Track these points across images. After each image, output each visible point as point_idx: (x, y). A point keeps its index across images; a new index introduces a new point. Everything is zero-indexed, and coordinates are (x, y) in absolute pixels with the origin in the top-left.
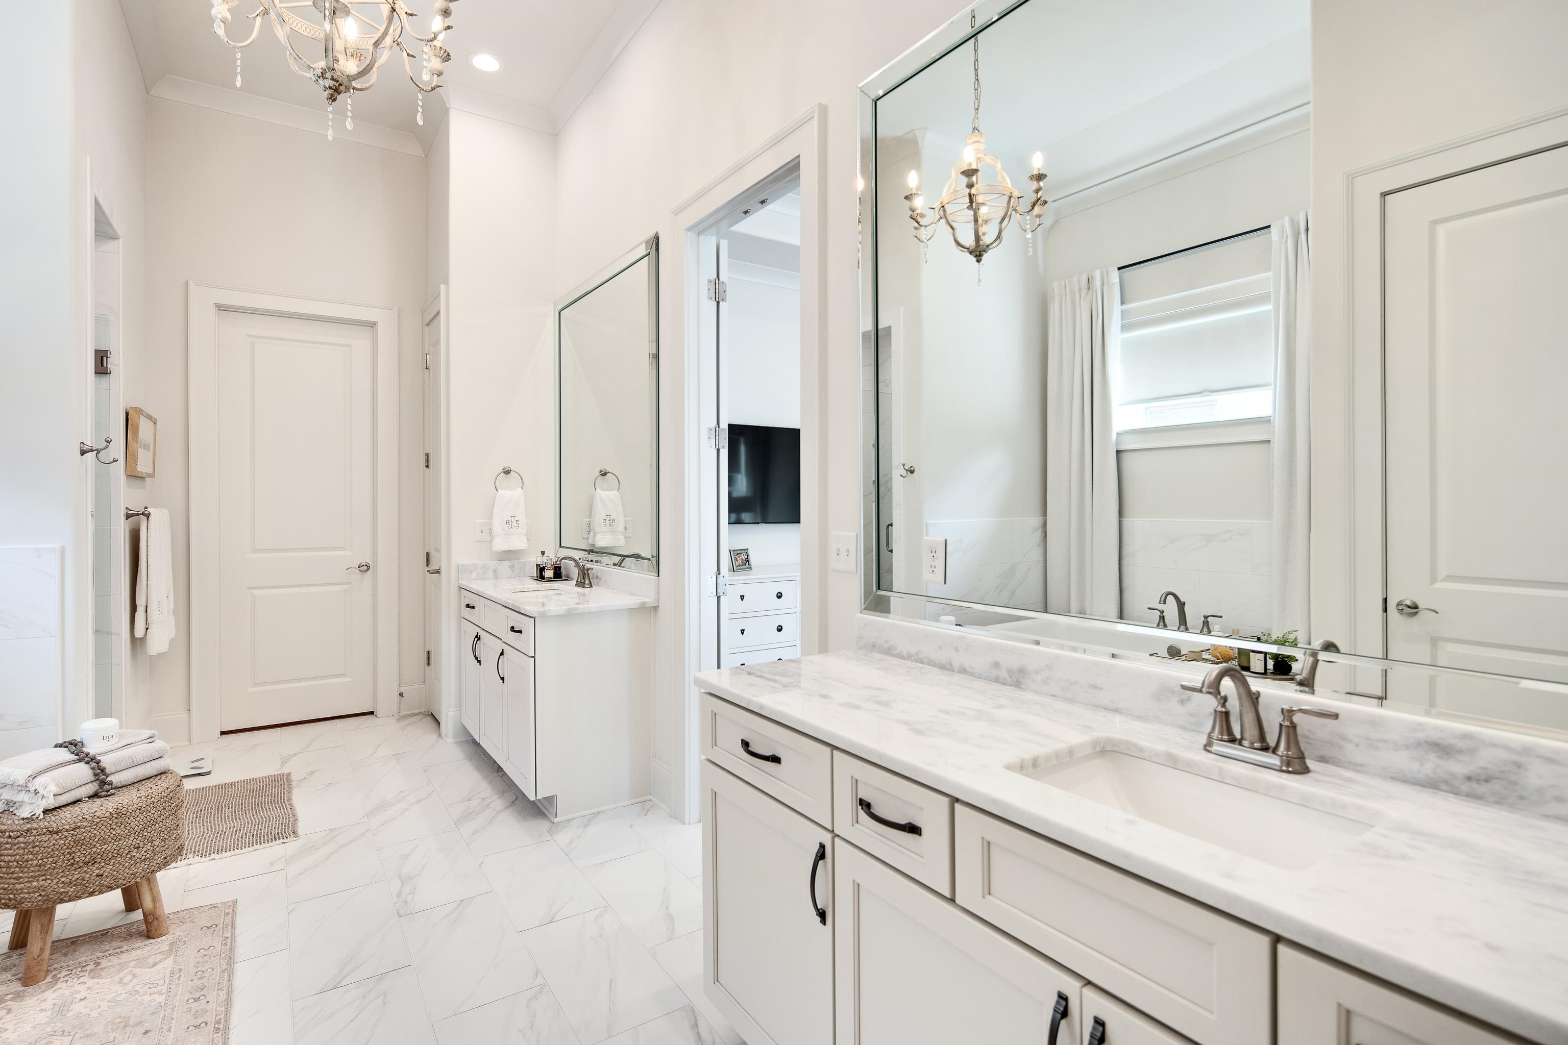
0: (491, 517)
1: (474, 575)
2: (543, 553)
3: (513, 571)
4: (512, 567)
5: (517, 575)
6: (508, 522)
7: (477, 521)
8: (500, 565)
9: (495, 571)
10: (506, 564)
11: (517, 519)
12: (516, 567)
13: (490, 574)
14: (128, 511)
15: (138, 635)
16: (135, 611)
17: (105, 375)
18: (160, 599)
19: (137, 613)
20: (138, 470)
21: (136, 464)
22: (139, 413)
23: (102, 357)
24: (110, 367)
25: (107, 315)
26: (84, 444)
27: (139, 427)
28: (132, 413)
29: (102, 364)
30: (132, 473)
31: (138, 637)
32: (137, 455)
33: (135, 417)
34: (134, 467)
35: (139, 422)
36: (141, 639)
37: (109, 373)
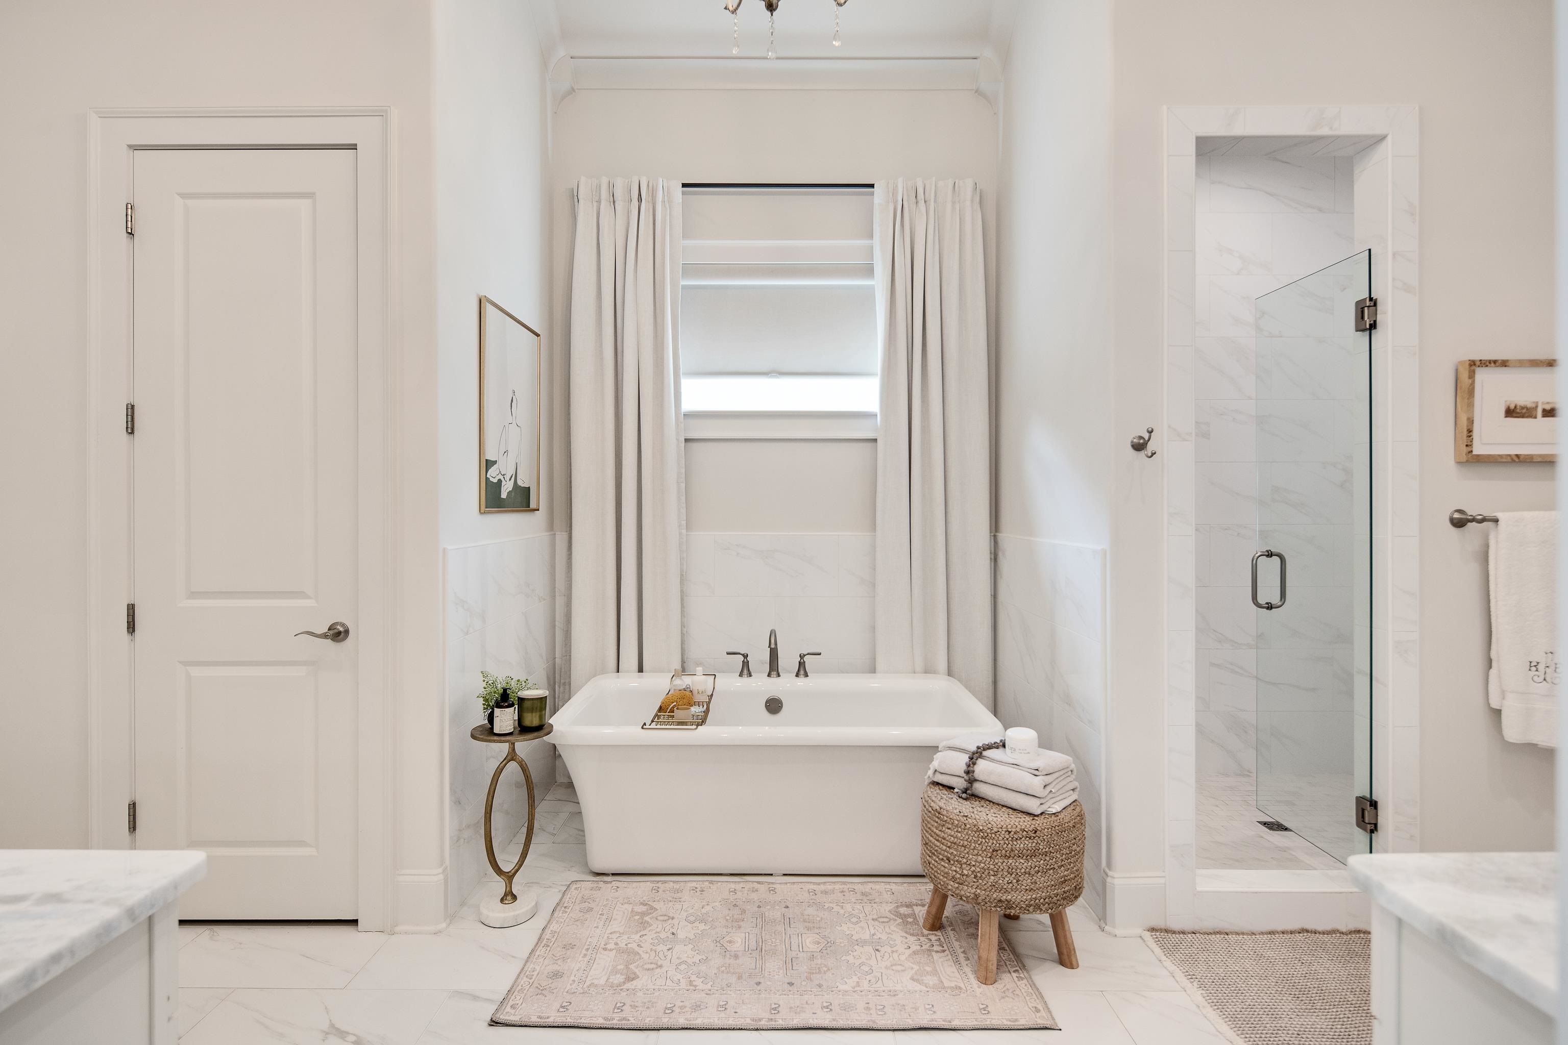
14: (1456, 515)
15: (1495, 704)
16: (1490, 667)
17: (1368, 332)
18: (1538, 656)
19: (1491, 670)
20: (1474, 453)
21: (1467, 446)
22: (1473, 368)
23: (1363, 308)
24: (1376, 318)
25: (1370, 250)
26: (1141, 437)
27: (1473, 388)
28: (1461, 369)
29: (1363, 317)
30: (1464, 458)
31: (1493, 707)
32: (1470, 431)
33: (1464, 375)
34: (1465, 450)
35: (1474, 381)
36: (1498, 713)
37: (1373, 326)
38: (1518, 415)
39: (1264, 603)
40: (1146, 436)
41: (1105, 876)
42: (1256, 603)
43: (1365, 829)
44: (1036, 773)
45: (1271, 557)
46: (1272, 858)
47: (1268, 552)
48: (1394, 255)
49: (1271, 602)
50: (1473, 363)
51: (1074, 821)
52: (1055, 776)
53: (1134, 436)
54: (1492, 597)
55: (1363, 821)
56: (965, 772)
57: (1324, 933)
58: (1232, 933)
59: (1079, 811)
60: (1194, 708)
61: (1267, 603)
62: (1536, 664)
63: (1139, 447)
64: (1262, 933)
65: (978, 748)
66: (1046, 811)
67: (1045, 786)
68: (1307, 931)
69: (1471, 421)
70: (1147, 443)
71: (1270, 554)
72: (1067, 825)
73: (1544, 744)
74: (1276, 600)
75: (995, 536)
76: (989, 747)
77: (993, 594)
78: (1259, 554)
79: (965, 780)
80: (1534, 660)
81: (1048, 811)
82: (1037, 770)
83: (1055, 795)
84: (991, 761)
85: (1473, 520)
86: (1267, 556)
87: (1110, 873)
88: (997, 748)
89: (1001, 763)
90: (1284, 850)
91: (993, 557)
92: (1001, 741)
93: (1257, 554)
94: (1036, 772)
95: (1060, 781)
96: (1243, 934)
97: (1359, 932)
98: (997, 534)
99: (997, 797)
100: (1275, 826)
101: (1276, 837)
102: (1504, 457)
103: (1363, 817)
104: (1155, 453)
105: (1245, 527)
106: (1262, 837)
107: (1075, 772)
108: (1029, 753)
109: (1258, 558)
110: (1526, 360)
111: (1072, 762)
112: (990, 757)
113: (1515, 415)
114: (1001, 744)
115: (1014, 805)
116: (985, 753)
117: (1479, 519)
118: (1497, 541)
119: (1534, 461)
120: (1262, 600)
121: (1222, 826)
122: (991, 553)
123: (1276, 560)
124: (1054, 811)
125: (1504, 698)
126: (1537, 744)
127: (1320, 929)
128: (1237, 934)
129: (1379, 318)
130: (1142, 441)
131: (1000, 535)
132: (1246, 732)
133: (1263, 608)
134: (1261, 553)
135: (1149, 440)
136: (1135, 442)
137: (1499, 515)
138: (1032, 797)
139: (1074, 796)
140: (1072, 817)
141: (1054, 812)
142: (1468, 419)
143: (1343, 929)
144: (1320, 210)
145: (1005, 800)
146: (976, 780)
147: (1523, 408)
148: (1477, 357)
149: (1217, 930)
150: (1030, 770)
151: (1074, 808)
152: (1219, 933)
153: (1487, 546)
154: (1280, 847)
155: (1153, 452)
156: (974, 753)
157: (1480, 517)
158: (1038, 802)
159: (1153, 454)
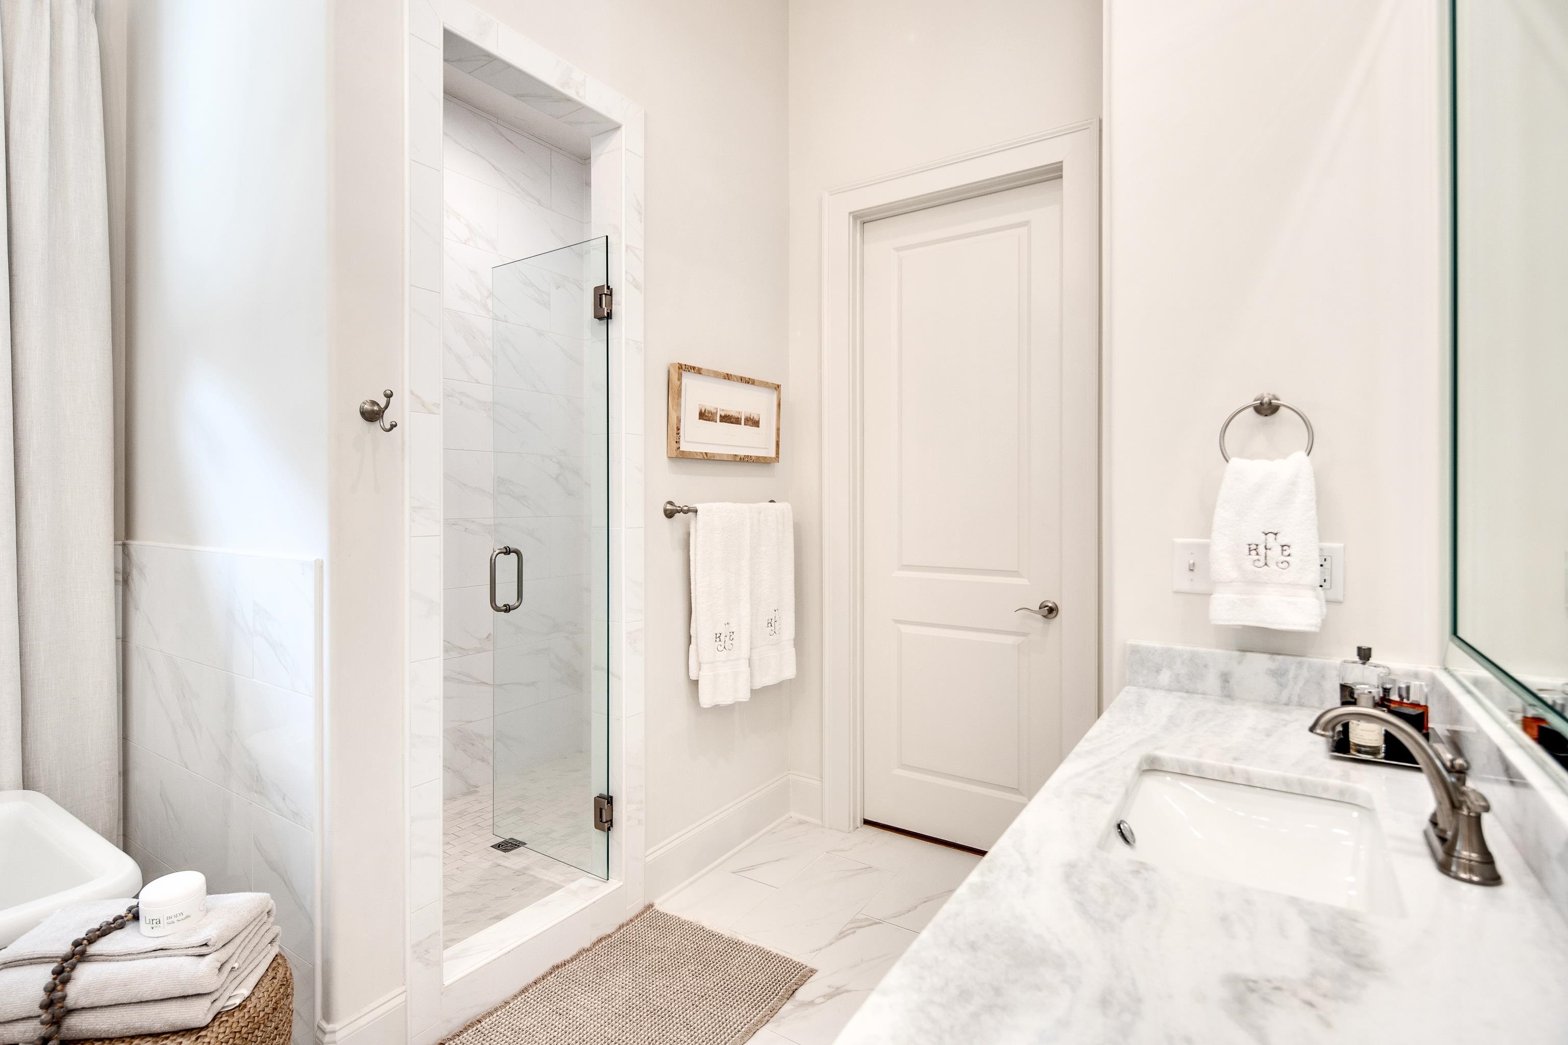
0: (1207, 530)
1: (1165, 677)
2: (1364, 654)
3: (1282, 686)
4: (1278, 674)
5: (1295, 699)
6: (1253, 549)
7: (1179, 540)
8: (1240, 663)
9: (1225, 678)
10: (1260, 662)
11: (1282, 540)
12: (1291, 675)
13: (1212, 681)
14: (669, 507)
15: (693, 677)
16: (690, 643)
17: (606, 320)
18: (721, 629)
19: (691, 646)
20: (681, 449)
21: (676, 442)
22: (681, 371)
23: (601, 295)
24: (612, 308)
25: (607, 237)
26: (374, 403)
27: (681, 390)
28: (672, 371)
29: (601, 305)
30: (674, 454)
31: (694, 679)
32: (678, 429)
33: (674, 377)
34: (675, 446)
35: (681, 383)
36: (696, 682)
37: (609, 316)
38: (706, 418)
39: (502, 606)
40: (382, 402)
41: (319, 1034)
42: (494, 606)
43: (603, 830)
44: (204, 950)
45: (509, 554)
46: (513, 889)
47: (506, 549)
48: (627, 247)
49: (509, 604)
50: (680, 367)
51: (274, 1000)
52: (237, 941)
53: (364, 400)
54: (692, 580)
55: (601, 821)
56: (42, 1007)
57: (572, 960)
58: (484, 1017)
59: (282, 976)
60: (442, 755)
61: (505, 606)
62: (719, 635)
63: (372, 415)
64: (516, 996)
65: (77, 944)
66: (223, 1007)
67: (220, 969)
68: (558, 967)
69: (679, 420)
70: (384, 412)
71: (507, 551)
72: (262, 1014)
73: (724, 703)
74: (513, 601)
75: (125, 546)
76: (104, 931)
77: (120, 635)
78: (497, 552)
79: (42, 1023)
80: (718, 632)
81: (227, 1007)
82: (206, 945)
83: (241, 970)
84: (106, 961)
85: (681, 511)
86: (506, 553)
87: (328, 1027)
88: (121, 927)
89: (129, 957)
90: (521, 873)
91: (120, 578)
92: (129, 910)
93: (494, 551)
94: (202, 950)
95: (249, 942)
96: (496, 1010)
97: (600, 940)
98: (129, 542)
99: (119, 1027)
100: (508, 846)
101: (513, 859)
102: (699, 454)
103: (601, 816)
104: (396, 426)
105: (472, 521)
106: (500, 865)
107: (274, 912)
108: (188, 917)
109: (497, 555)
110: (712, 371)
111: (270, 898)
112: (104, 952)
113: (705, 418)
114: (130, 915)
115: (157, 1027)
116: (93, 949)
117: (685, 510)
118: (696, 530)
119: (716, 459)
120: (500, 603)
121: (457, 869)
122: (116, 572)
123: (513, 556)
124: (238, 1001)
125: (700, 669)
126: (719, 705)
127: (568, 957)
128: (490, 1014)
129: (615, 308)
130: (376, 408)
131: (134, 544)
132: (473, 745)
133: (501, 611)
134: (499, 551)
135: (387, 407)
136: (366, 408)
137: (699, 506)
138: (194, 999)
139: (274, 951)
140: (272, 995)
141: (238, 1005)
142: (677, 417)
143: (587, 945)
144: (539, 202)
145: (138, 1025)
146: (70, 1011)
147: (709, 412)
148: (683, 362)
149: (468, 1023)
150: (191, 951)
151: (273, 974)
152: (471, 1025)
153: (689, 534)
154: (517, 871)
155: (394, 423)
156: (65, 959)
157: (686, 508)
158: (206, 1002)
159: (393, 426)
